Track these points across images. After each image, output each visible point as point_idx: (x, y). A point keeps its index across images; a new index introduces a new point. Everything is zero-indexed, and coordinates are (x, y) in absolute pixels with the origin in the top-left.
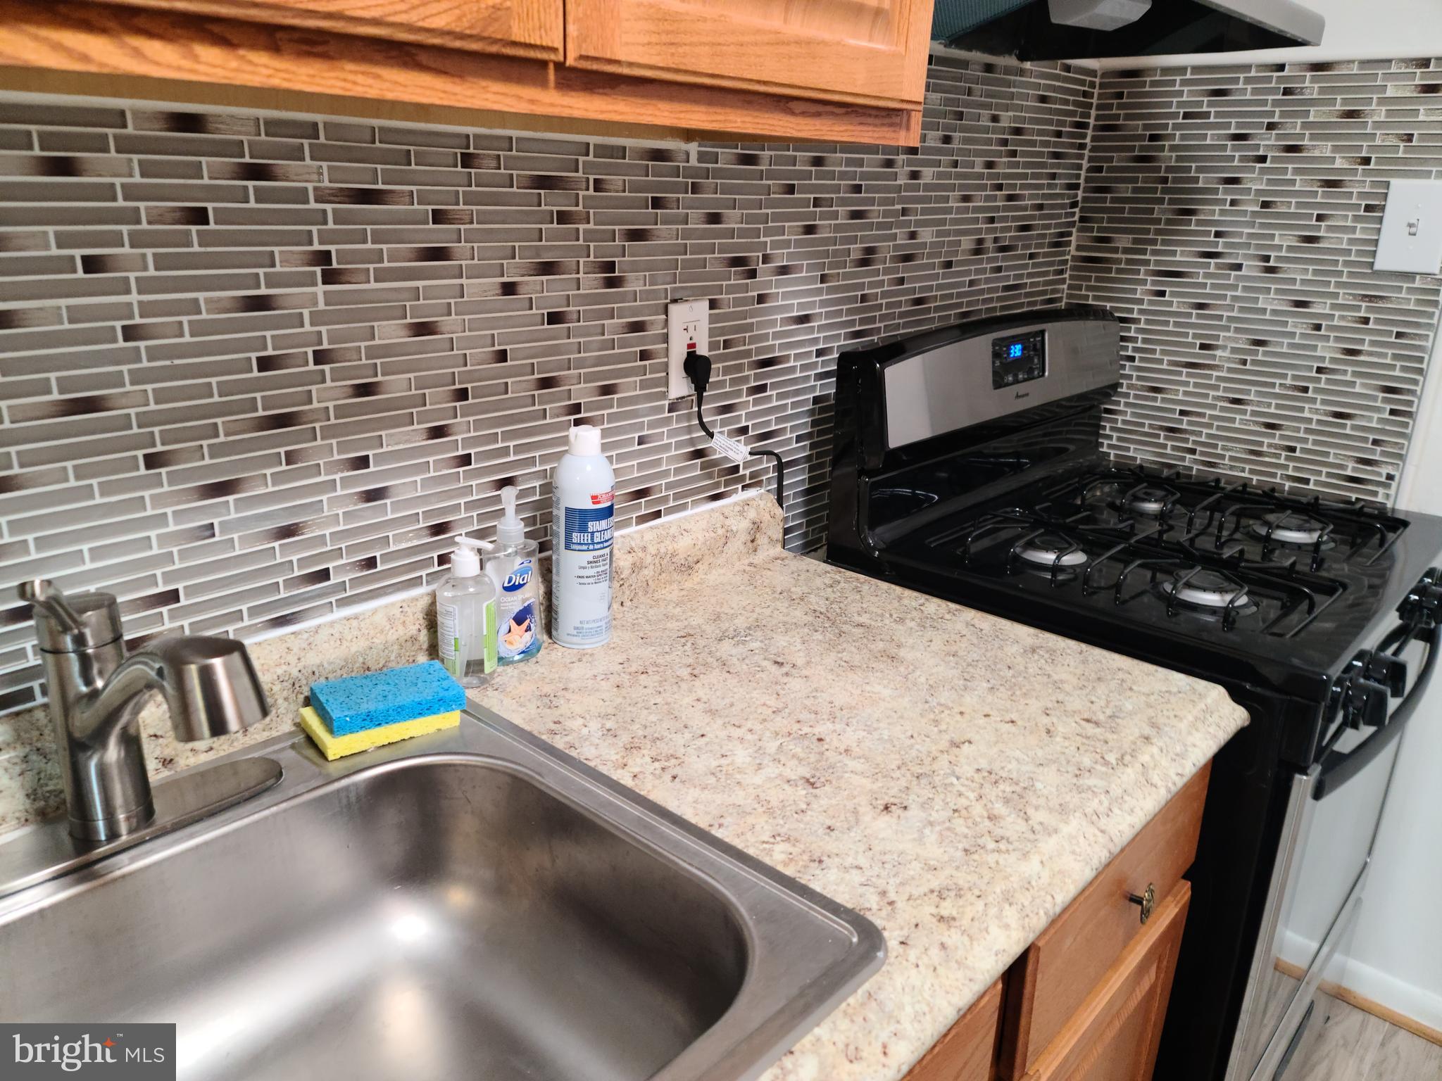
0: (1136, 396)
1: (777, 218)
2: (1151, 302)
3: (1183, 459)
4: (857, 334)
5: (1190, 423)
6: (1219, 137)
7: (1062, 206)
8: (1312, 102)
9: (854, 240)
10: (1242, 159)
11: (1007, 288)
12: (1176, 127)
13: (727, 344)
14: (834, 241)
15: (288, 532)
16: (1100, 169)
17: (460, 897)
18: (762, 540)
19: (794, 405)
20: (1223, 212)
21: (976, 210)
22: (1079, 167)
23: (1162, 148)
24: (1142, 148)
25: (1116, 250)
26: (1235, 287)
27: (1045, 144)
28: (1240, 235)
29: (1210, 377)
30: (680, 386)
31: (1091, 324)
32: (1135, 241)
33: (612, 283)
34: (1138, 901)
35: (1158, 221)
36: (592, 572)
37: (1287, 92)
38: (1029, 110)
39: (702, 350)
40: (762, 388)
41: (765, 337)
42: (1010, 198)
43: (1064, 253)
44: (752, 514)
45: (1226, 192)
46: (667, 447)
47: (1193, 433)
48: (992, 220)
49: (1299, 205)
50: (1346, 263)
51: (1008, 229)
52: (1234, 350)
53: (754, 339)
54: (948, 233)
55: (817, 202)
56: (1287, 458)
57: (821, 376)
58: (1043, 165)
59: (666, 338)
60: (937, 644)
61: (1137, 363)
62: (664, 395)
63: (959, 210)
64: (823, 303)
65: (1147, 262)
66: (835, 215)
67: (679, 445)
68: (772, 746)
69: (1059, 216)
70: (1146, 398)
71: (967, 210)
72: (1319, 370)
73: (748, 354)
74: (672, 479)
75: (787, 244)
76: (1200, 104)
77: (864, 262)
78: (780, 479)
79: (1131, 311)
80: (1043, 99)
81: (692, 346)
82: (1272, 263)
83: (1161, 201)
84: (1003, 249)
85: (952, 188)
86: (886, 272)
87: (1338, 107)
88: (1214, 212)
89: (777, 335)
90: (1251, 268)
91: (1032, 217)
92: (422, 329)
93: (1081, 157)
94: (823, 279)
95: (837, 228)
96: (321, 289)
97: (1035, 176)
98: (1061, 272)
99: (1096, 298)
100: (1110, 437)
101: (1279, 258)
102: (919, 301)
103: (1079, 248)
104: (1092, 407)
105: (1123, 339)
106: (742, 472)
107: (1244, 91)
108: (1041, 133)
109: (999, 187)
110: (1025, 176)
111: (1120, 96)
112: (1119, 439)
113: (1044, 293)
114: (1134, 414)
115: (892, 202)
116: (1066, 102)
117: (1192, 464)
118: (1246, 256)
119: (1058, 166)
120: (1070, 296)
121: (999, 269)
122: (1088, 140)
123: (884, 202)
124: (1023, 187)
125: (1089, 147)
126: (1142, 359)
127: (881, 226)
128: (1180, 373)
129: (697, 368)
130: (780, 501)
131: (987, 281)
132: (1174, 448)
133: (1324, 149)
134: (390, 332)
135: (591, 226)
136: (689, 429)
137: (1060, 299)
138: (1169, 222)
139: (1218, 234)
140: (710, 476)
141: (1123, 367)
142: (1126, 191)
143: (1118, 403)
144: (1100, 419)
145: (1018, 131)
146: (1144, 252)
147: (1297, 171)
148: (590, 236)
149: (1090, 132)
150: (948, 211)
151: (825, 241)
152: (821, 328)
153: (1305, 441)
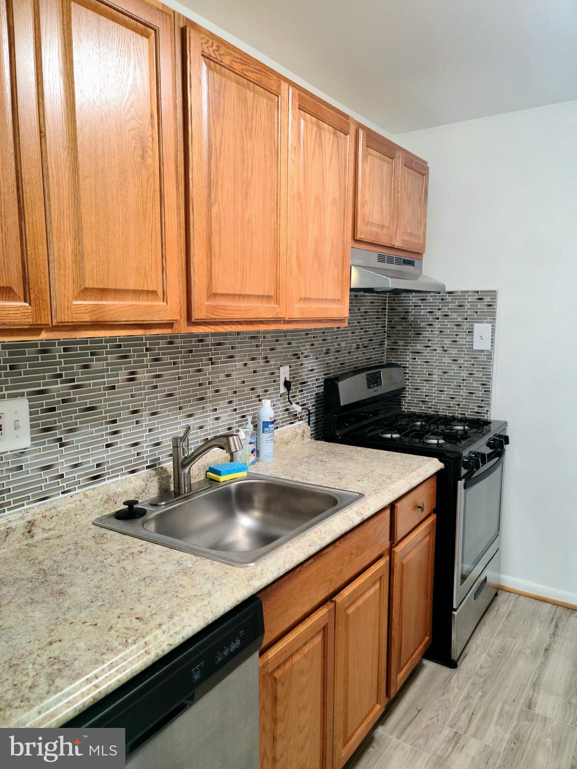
0: (411, 391)
1: (304, 342)
2: (412, 362)
3: (428, 410)
4: (326, 374)
5: (429, 399)
6: (425, 312)
7: (381, 333)
8: (450, 302)
9: (324, 347)
10: (432, 318)
11: (367, 359)
12: (412, 309)
13: (293, 378)
14: (318, 348)
15: (201, 427)
16: (391, 321)
17: (257, 514)
18: (305, 436)
19: (311, 395)
20: (429, 334)
21: (356, 336)
22: (385, 321)
23: (409, 315)
24: (403, 315)
25: (399, 346)
26: (435, 356)
27: (374, 315)
28: (435, 340)
29: (432, 384)
30: (283, 390)
31: (394, 369)
32: (405, 343)
33: (267, 362)
34: (420, 507)
35: (411, 337)
36: (269, 439)
37: (442, 299)
38: (368, 306)
39: (288, 379)
40: (302, 391)
41: (302, 376)
42: (366, 332)
43: (383, 347)
44: (302, 428)
45: (429, 328)
46: (279, 408)
47: (430, 402)
48: (361, 339)
49: (450, 331)
50: (466, 348)
51: (366, 341)
52: (438, 375)
53: (300, 376)
54: (348, 343)
55: (314, 337)
56: (458, 408)
57: (317, 387)
58: (374, 321)
59: (279, 376)
60: (362, 455)
61: (410, 381)
62: (279, 393)
63: (352, 336)
64: (317, 365)
65: (409, 349)
66: (318, 340)
67: (283, 407)
68: (328, 474)
69: (380, 336)
70: (414, 392)
71: (353, 336)
72: (463, 380)
73: (298, 380)
74: (281, 417)
75: (307, 349)
76: (418, 303)
77: (327, 353)
78: (309, 418)
79: (406, 364)
80: (372, 303)
81: (285, 378)
82: (445, 349)
83: (411, 331)
84: (365, 347)
85: (349, 330)
86: (333, 355)
87: (457, 304)
88: (426, 334)
89: (306, 375)
90: (439, 350)
91: (373, 337)
92: (228, 376)
93: (385, 318)
94: (317, 358)
95: (319, 344)
97: (372, 325)
98: (383, 353)
99: (395, 361)
100: (404, 405)
101: (447, 347)
102: (342, 364)
103: (388, 345)
104: (398, 395)
105: (405, 373)
106: (298, 416)
107: (430, 299)
108: (372, 312)
109: (362, 329)
110: (369, 325)
111: (395, 300)
112: (408, 406)
113: (378, 360)
114: (411, 397)
115: (333, 335)
116: (379, 303)
117: (431, 412)
118: (438, 347)
119: (378, 321)
120: (386, 360)
121: (364, 353)
122: (387, 313)
123: (331, 336)
124: (369, 328)
125: (387, 314)
126: (412, 379)
127: (330, 343)
128: (423, 383)
129: (287, 384)
130: (309, 424)
131: (361, 357)
132: (425, 407)
133: (455, 315)
134: (222, 376)
135: (262, 348)
136: (285, 402)
137: (384, 362)
138: (414, 337)
139: (429, 340)
140: (290, 417)
141: (406, 382)
142: (400, 328)
143: (406, 394)
144: (401, 399)
145: (366, 312)
146: (408, 346)
147: (448, 322)
148: (262, 350)
149: (387, 311)
150: (348, 337)
151: (316, 348)
152: (317, 373)
153: (462, 402)
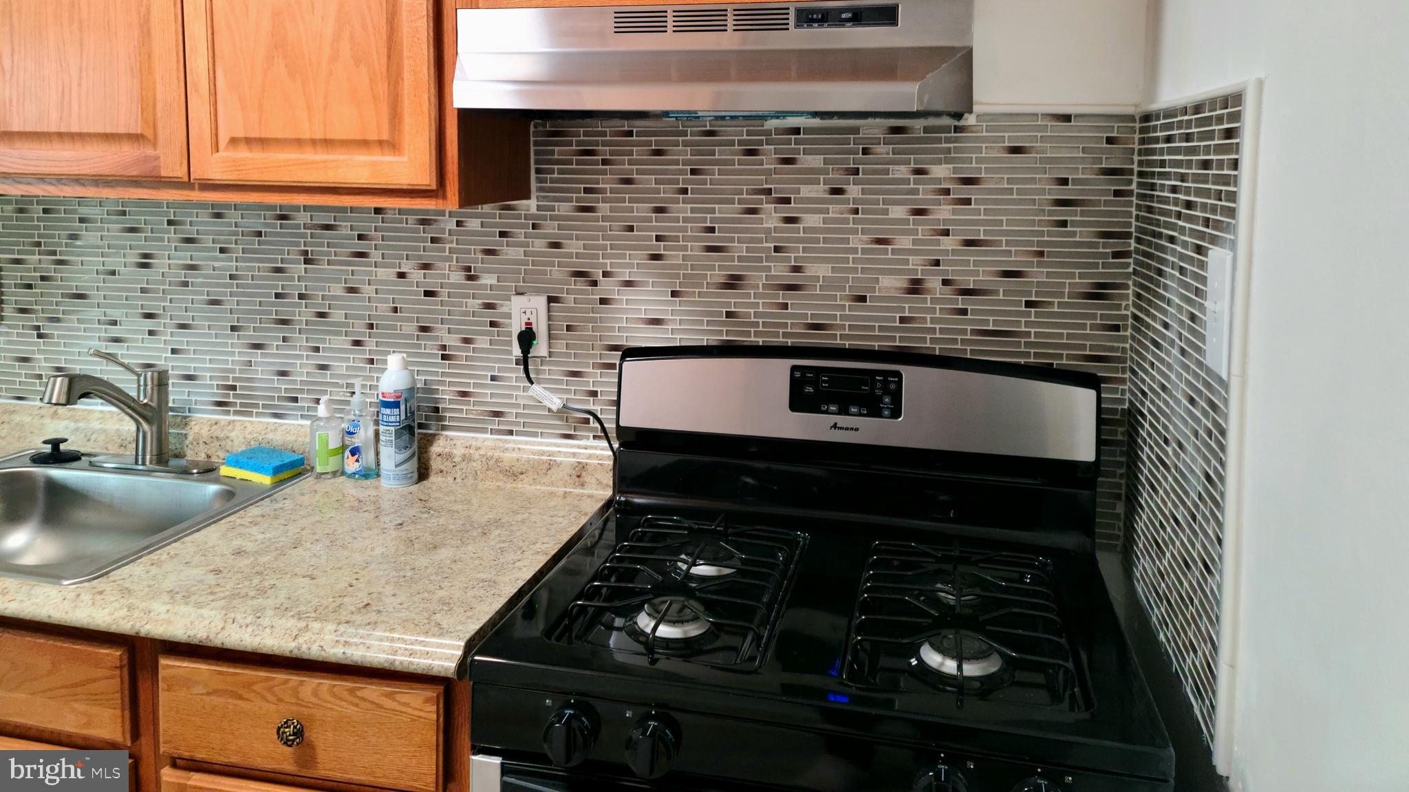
33: (471, 278)
59: (510, 316)
81: (528, 324)
92: (352, 290)
96: (303, 266)
129: (527, 339)
134: (337, 290)
135: (454, 246)
